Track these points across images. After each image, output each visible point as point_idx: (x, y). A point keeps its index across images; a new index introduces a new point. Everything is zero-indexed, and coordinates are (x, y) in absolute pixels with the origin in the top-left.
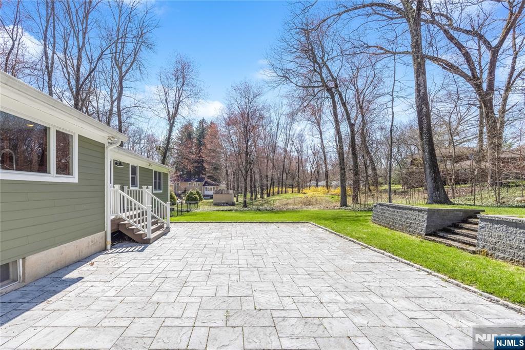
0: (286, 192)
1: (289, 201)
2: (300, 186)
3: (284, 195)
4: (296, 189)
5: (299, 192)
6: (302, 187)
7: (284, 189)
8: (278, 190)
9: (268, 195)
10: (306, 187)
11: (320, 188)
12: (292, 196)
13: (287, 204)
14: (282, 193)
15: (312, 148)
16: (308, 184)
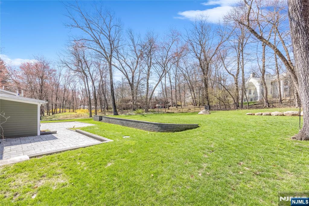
0: (65, 112)
1: (68, 116)
2: (74, 108)
3: (64, 113)
4: (71, 110)
5: (73, 112)
6: (75, 109)
7: (64, 110)
8: (60, 110)
9: (53, 113)
10: (77, 109)
11: (85, 109)
12: (69, 113)
13: (67, 117)
14: (63, 112)
15: (81, 88)
16: (79, 107)
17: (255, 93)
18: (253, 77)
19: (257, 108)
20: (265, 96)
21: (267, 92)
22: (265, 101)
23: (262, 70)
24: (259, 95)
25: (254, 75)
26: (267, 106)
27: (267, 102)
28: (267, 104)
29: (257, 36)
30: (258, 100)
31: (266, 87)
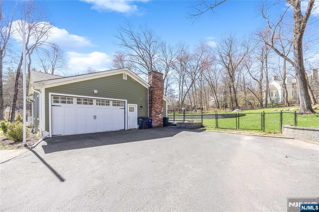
17: (277, 94)
18: (275, 80)
19: (279, 107)
20: (285, 98)
21: (287, 95)
22: (285, 101)
23: (283, 77)
24: (280, 97)
25: (276, 78)
26: (288, 105)
27: (287, 102)
28: (287, 104)
29: (279, 54)
30: (280, 102)
31: (286, 91)
